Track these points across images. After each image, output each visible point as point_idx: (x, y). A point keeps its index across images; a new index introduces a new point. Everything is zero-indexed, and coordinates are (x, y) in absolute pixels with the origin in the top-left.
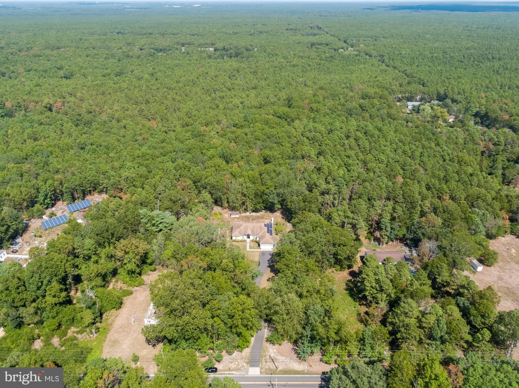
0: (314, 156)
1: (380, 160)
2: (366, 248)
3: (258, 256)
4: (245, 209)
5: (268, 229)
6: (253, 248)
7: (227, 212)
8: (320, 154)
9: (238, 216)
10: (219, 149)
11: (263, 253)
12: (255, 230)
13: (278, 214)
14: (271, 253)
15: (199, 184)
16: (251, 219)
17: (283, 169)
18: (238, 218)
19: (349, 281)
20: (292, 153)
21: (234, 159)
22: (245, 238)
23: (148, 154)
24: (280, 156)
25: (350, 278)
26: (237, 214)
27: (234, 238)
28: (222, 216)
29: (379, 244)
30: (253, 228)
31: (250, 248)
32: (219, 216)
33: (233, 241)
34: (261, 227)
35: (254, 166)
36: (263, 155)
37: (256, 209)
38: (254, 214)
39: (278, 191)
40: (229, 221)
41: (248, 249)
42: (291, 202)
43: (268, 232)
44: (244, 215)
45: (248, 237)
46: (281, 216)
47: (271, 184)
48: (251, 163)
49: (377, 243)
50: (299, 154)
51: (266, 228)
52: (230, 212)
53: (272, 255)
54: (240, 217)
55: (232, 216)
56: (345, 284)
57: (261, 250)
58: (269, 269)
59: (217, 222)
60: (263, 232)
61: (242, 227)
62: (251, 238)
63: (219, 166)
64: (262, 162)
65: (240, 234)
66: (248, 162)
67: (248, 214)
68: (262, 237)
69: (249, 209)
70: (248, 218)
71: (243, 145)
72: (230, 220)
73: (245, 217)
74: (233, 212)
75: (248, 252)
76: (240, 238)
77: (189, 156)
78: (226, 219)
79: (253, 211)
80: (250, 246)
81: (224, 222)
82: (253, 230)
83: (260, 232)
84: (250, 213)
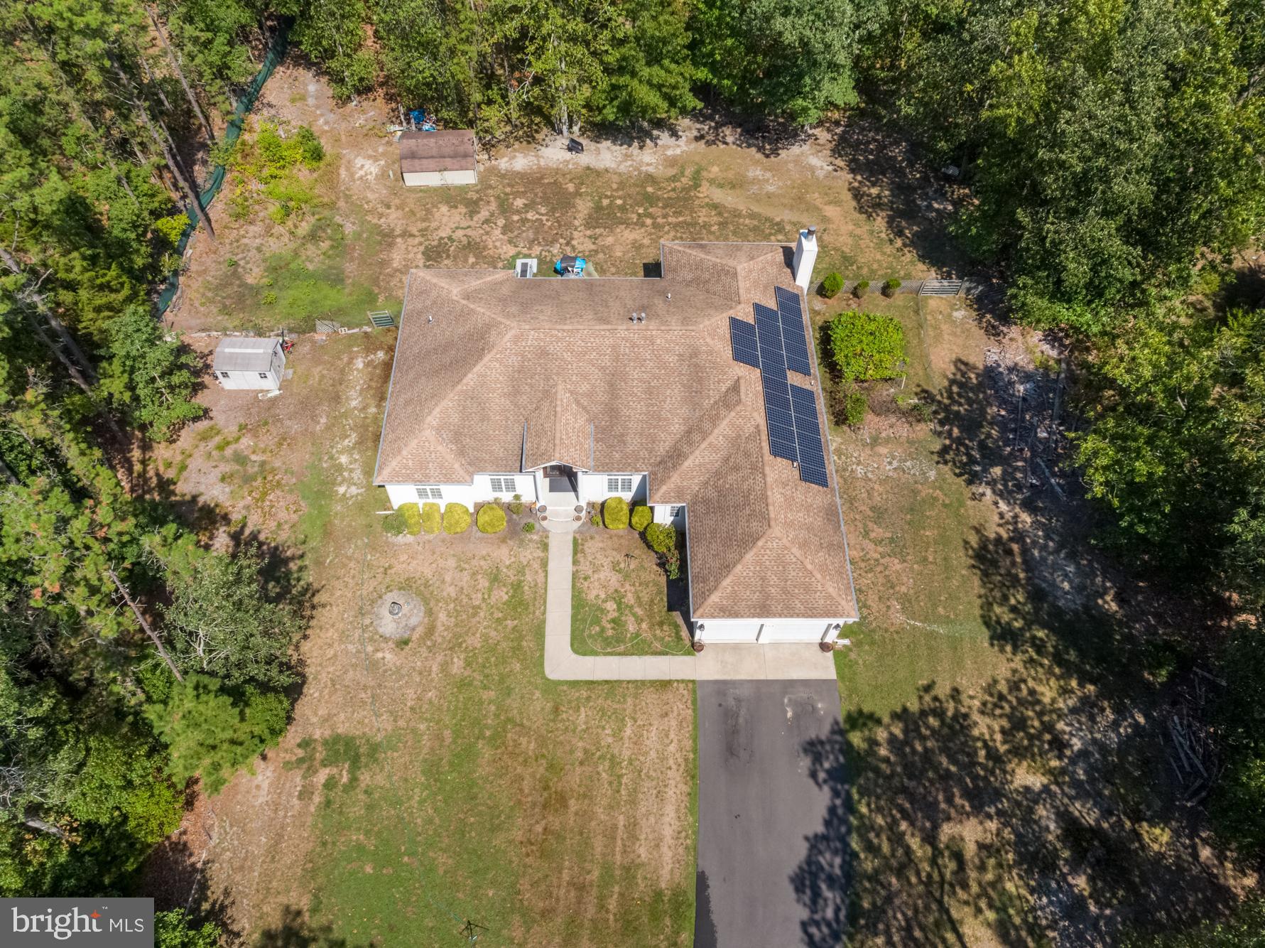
3: (676, 788)
4: (529, 108)
5: (771, 394)
6: (617, 640)
7: (374, 133)
9: (464, 178)
12: (634, 410)
16: (584, 207)
18: (468, 200)
26: (461, 159)
28: (330, 179)
30: (614, 380)
31: (580, 644)
32: (303, 174)
34: (696, 373)
37: (625, 108)
38: (608, 156)
40: (387, 238)
43: (780, 449)
44: (518, 161)
45: (565, 477)
51: (751, 379)
52: (400, 136)
53: (845, 759)
54: (484, 183)
55: (413, 178)
57: (702, 668)
60: (721, 433)
62: (594, 487)
65: (472, 454)
67: (554, 153)
69: (561, 110)
72: (394, 219)
73: (531, 181)
74: (433, 138)
76: (467, 493)
78: (357, 209)
79: (602, 130)
80: (577, 600)
81: (340, 246)
82: (612, 412)
83: (694, 432)
84: (574, 147)
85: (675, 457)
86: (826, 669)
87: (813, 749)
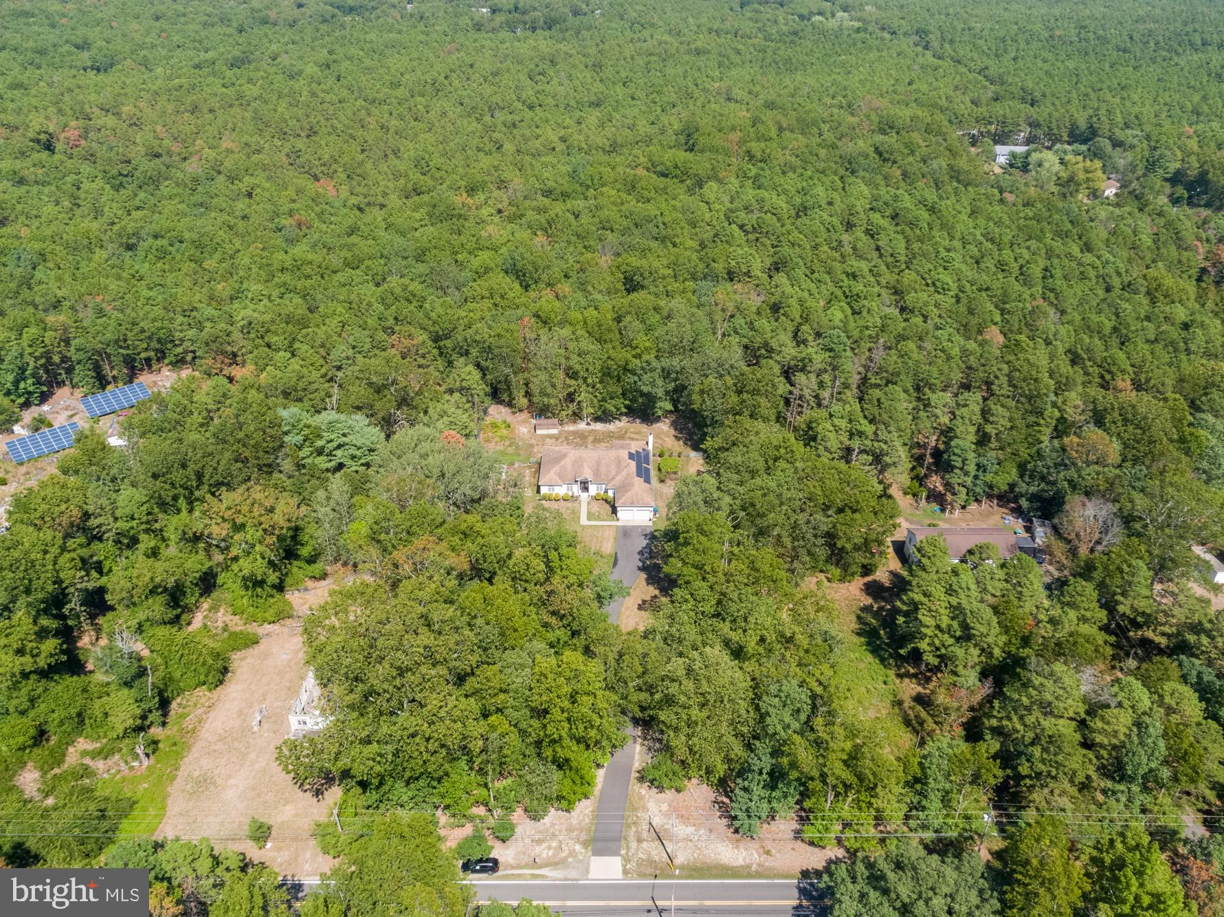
0: (760, 274)
1: (938, 284)
2: (907, 520)
3: (612, 540)
4: (574, 414)
5: (639, 467)
6: (598, 518)
7: (525, 421)
8: (777, 267)
9: (554, 431)
10: (504, 250)
11: (626, 532)
12: (603, 469)
13: (664, 426)
14: (648, 531)
15: (448, 343)
16: (591, 439)
17: (677, 303)
18: (556, 438)
19: (866, 609)
20: (701, 266)
21: (545, 277)
22: (576, 489)
23: (311, 263)
24: (670, 271)
25: (869, 601)
26: (554, 426)
27: (544, 490)
28: (513, 432)
29: (943, 510)
30: (598, 463)
31: (589, 519)
32: (504, 432)
33: (544, 498)
34: (619, 462)
35: (599, 297)
36: (623, 268)
37: (604, 412)
38: (599, 426)
39: (666, 363)
40: (532, 446)
41: (584, 521)
42: (702, 392)
43: (639, 475)
44: (571, 428)
45: (585, 486)
46: (673, 432)
47: (647, 344)
48: (590, 288)
49: (936, 507)
50: (719, 267)
51: (633, 464)
52: (534, 421)
53: (652, 537)
54: (560, 433)
55: (538, 432)
56: (854, 618)
57: (619, 523)
58: (644, 576)
59: (498, 448)
60: (624, 473)
61: (567, 462)
62: (593, 489)
63: (502, 297)
64: (620, 286)
65: (563, 479)
66: (582, 286)
67: (582, 426)
68: (623, 488)
69: (585, 413)
70: (582, 436)
71: (569, 242)
72: (533, 441)
73: (575, 433)
74: (543, 421)
75: (583, 527)
76: (561, 491)
77: (422, 268)
78: (522, 439)
79: (597, 419)
80: (589, 513)
81: (517, 447)
82: (598, 470)
83: (617, 474)
84: (588, 424)
85: (613, 478)
86: (651, 524)
87: (646, 535)
